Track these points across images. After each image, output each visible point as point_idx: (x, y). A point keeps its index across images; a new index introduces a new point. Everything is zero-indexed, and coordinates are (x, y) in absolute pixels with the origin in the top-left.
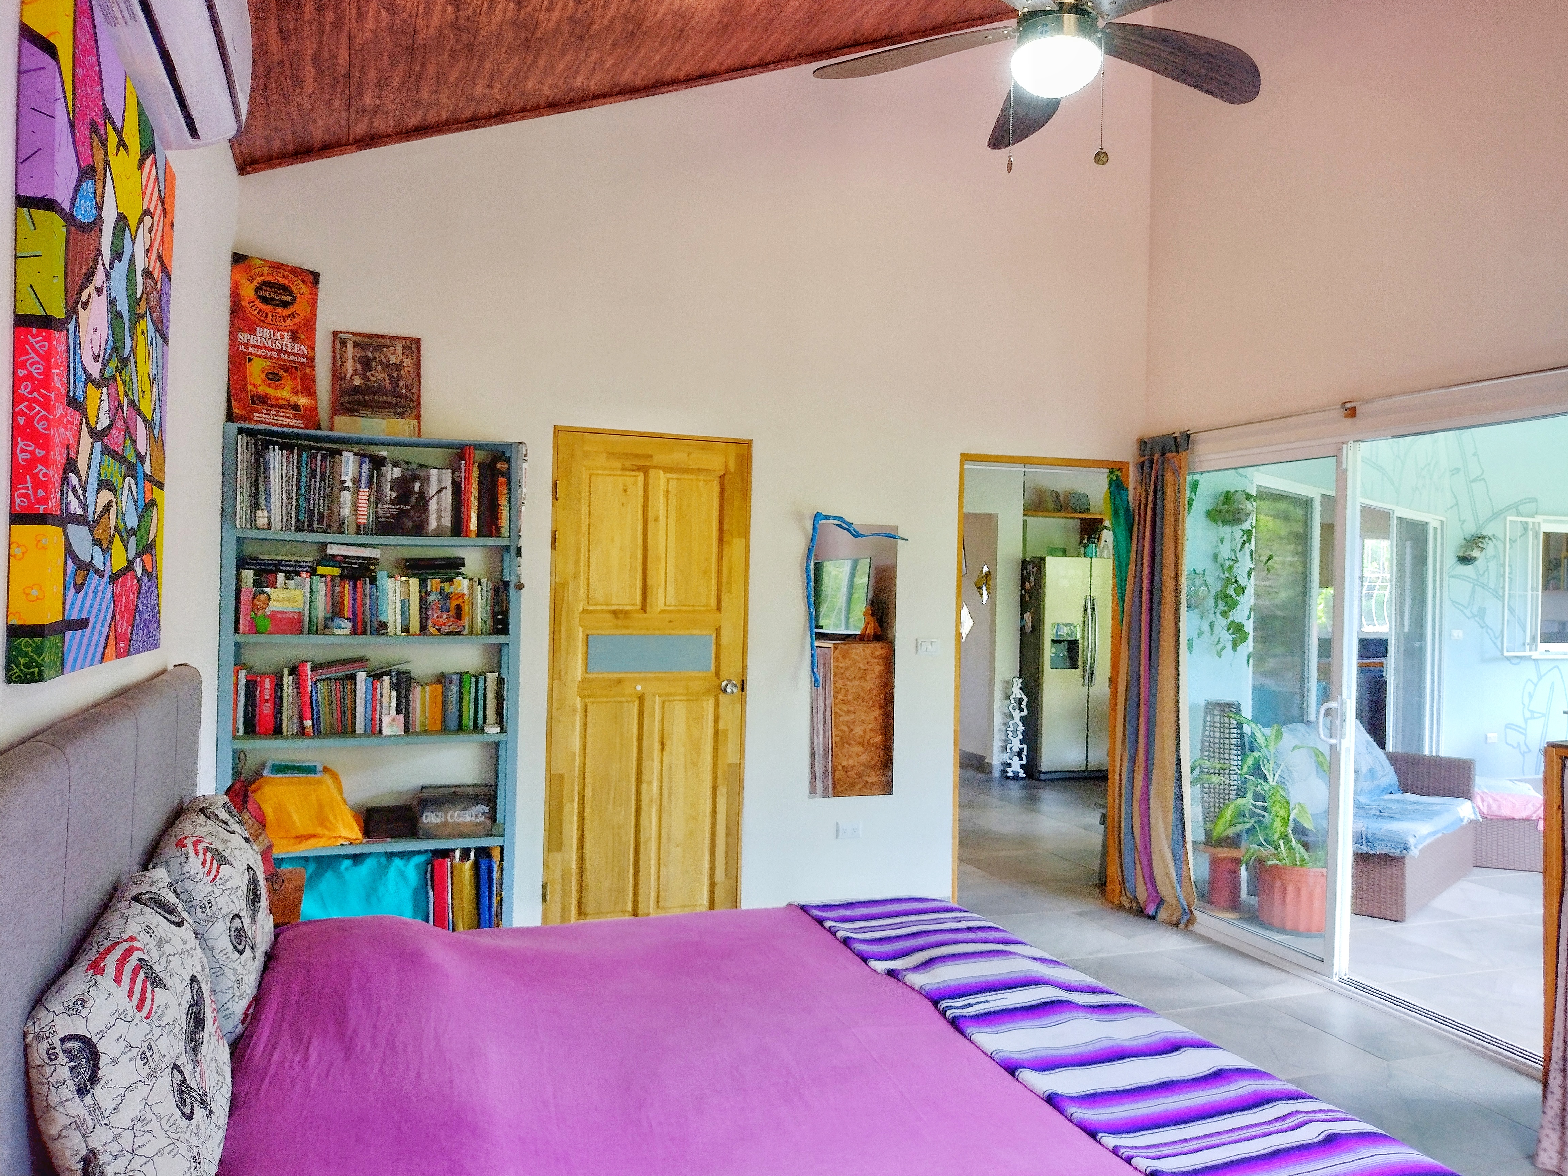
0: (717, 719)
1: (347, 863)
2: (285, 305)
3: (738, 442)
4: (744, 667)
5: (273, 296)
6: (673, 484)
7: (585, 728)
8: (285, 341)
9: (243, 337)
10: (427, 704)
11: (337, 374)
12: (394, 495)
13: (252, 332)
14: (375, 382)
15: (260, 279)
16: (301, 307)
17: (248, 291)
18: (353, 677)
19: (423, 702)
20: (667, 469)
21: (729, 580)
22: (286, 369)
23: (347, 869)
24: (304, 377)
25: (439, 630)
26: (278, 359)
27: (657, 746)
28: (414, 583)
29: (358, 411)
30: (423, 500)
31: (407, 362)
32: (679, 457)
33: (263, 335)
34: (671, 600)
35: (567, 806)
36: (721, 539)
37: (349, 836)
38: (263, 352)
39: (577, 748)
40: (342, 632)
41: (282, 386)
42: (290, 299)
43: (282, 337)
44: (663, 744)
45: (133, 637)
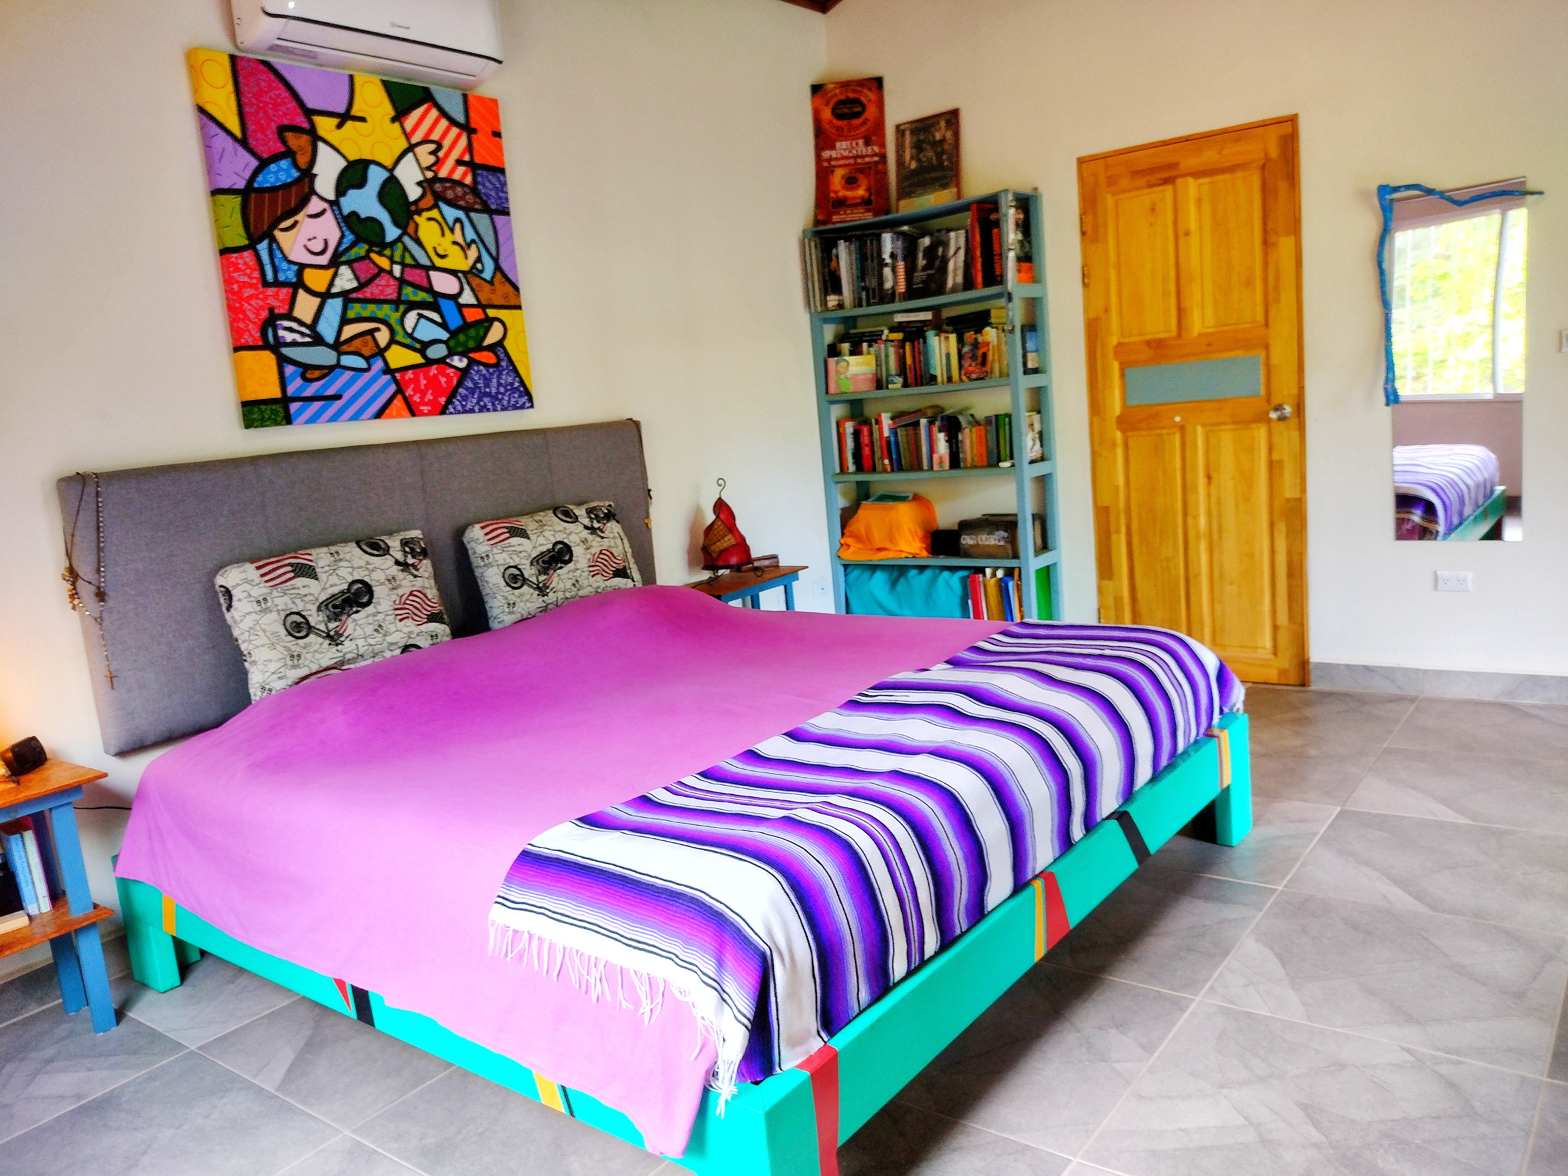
0: (1271, 449)
1: (913, 572)
2: (857, 115)
3: (1279, 121)
4: (1301, 388)
5: (846, 111)
6: (1206, 189)
7: (1127, 461)
8: (861, 148)
9: (826, 154)
10: (975, 444)
11: (900, 163)
12: (924, 262)
13: (833, 147)
14: (925, 162)
15: (835, 100)
16: (871, 112)
17: (827, 114)
18: (916, 424)
19: (971, 442)
20: (1197, 174)
21: (1277, 288)
22: (861, 171)
23: (913, 577)
24: (877, 172)
25: (969, 378)
26: (856, 163)
27: (1202, 480)
28: (953, 337)
29: (913, 192)
30: (945, 261)
31: (949, 135)
32: (1209, 156)
33: (842, 147)
34: (1210, 321)
35: (1114, 537)
36: (1265, 243)
37: (913, 551)
38: (841, 162)
39: (1121, 481)
40: (895, 386)
41: (858, 187)
42: (859, 109)
43: (857, 144)
44: (1209, 477)
45: (452, 403)
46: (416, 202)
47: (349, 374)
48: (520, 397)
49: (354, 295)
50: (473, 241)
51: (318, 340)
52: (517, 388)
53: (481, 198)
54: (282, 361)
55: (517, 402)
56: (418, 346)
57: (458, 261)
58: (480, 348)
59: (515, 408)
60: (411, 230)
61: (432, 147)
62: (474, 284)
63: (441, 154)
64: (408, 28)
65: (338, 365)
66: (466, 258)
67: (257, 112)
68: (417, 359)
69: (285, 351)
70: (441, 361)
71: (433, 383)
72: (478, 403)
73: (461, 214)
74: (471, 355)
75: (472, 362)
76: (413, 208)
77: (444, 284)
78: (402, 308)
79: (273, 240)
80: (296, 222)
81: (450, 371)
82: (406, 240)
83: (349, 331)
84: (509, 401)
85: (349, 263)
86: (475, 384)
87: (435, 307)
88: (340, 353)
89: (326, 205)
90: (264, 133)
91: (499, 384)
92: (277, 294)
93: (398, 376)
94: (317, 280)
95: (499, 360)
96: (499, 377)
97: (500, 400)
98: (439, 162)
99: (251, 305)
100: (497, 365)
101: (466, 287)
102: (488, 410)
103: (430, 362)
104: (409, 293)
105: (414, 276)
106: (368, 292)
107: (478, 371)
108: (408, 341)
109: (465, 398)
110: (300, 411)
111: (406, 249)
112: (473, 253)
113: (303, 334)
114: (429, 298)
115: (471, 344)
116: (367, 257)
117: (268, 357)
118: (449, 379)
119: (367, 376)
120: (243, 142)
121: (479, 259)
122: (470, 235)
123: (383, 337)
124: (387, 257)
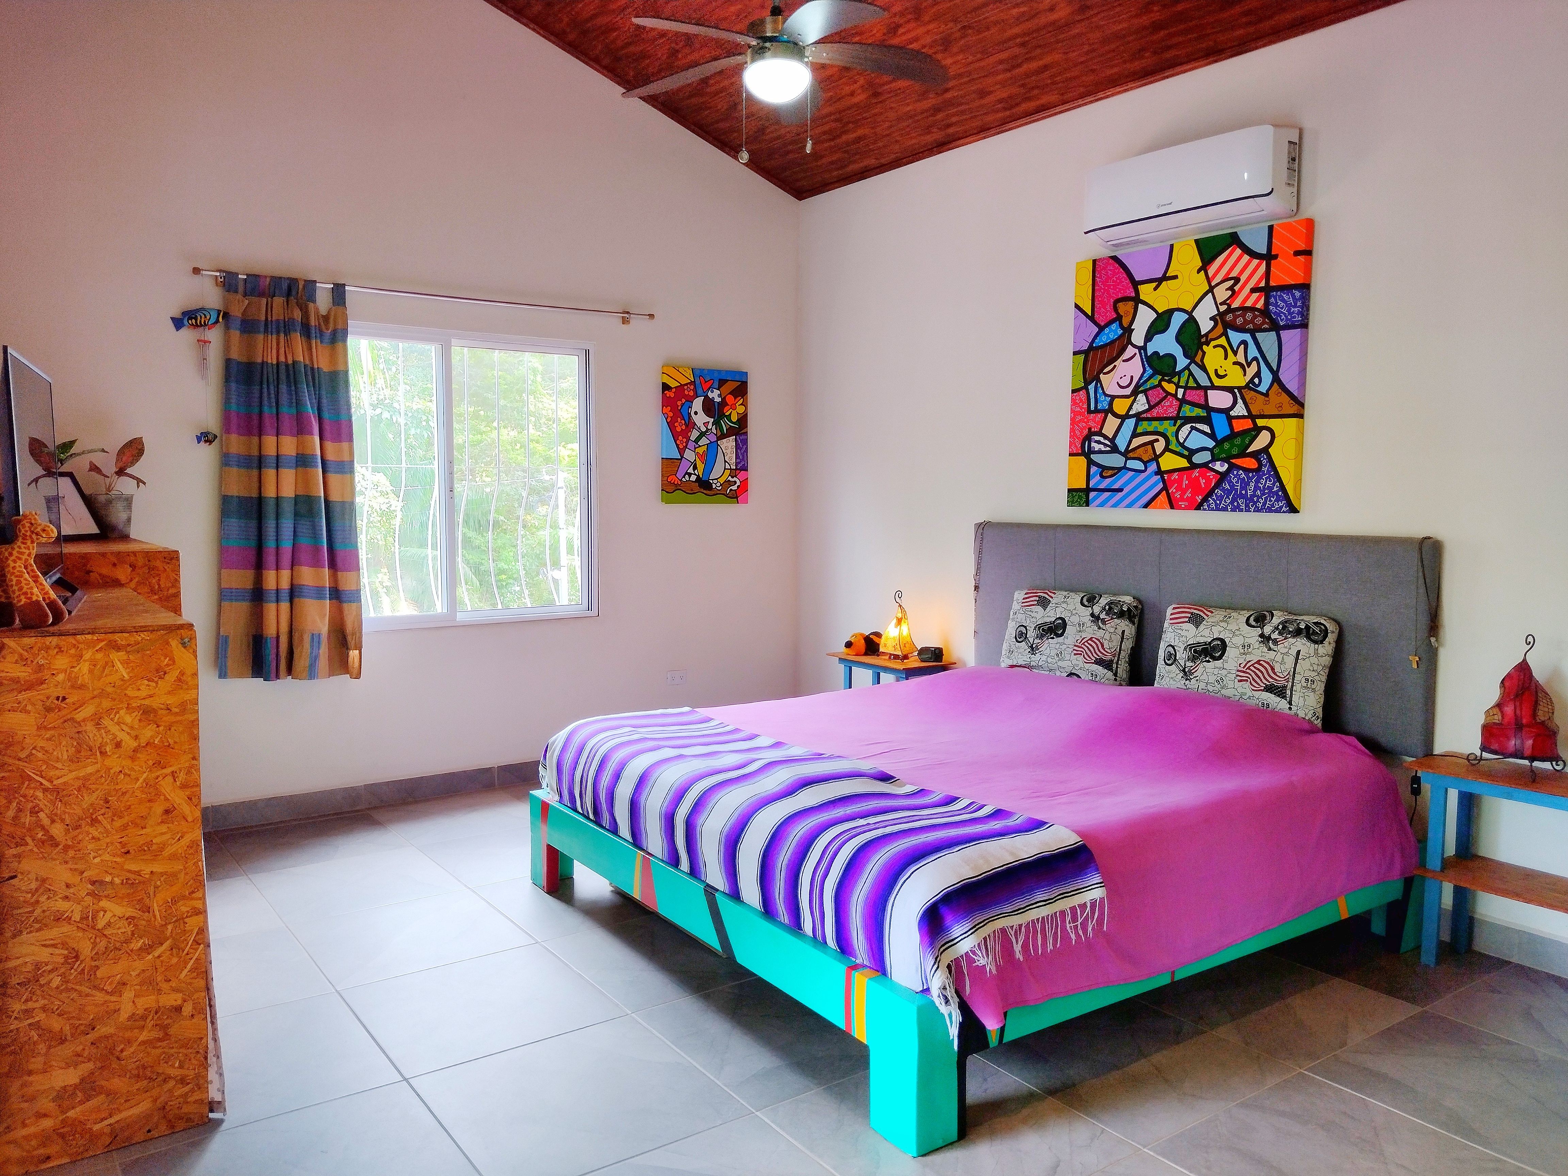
45: (1208, 501)
46: (1207, 335)
47: (1131, 473)
48: (1277, 500)
49: (1144, 415)
50: (1255, 359)
51: (1114, 449)
52: (1276, 493)
53: (1270, 318)
54: (1090, 463)
55: (1273, 506)
56: (1186, 453)
57: (1236, 378)
58: (1243, 454)
59: (1270, 510)
60: (1198, 359)
61: (1230, 283)
62: (1247, 397)
63: (1236, 288)
64: (1171, 204)
65: (1125, 467)
66: (1245, 375)
67: (1103, 294)
68: (1183, 463)
69: (1093, 457)
70: (1205, 465)
71: (1194, 483)
72: (1232, 503)
73: (1247, 337)
74: (1233, 461)
75: (1232, 467)
76: (1203, 340)
77: (1219, 400)
78: (1179, 422)
79: (1099, 380)
80: (1115, 366)
81: (1211, 474)
82: (1193, 367)
83: (1137, 442)
84: (1264, 504)
85: (1145, 392)
86: (1232, 486)
87: (1207, 421)
88: (1127, 459)
89: (1137, 351)
90: (1105, 308)
91: (1256, 488)
92: (1095, 417)
93: (1166, 477)
94: (1121, 407)
95: (1260, 465)
96: (1257, 482)
97: (1255, 503)
98: (1234, 294)
99: (1079, 426)
100: (1258, 470)
101: (1240, 401)
102: (1241, 510)
103: (1193, 466)
104: (1187, 410)
105: (1194, 396)
106: (1155, 413)
107: (1237, 475)
108: (1179, 449)
109: (1220, 498)
110: (1095, 498)
111: (1191, 374)
112: (1252, 370)
113: (1105, 445)
114: (1202, 413)
115: (1235, 451)
116: (1160, 385)
117: (1083, 461)
118: (1208, 480)
119: (1143, 475)
120: (1091, 318)
121: (1258, 374)
122: (1253, 352)
123: (1160, 446)
124: (1174, 383)
